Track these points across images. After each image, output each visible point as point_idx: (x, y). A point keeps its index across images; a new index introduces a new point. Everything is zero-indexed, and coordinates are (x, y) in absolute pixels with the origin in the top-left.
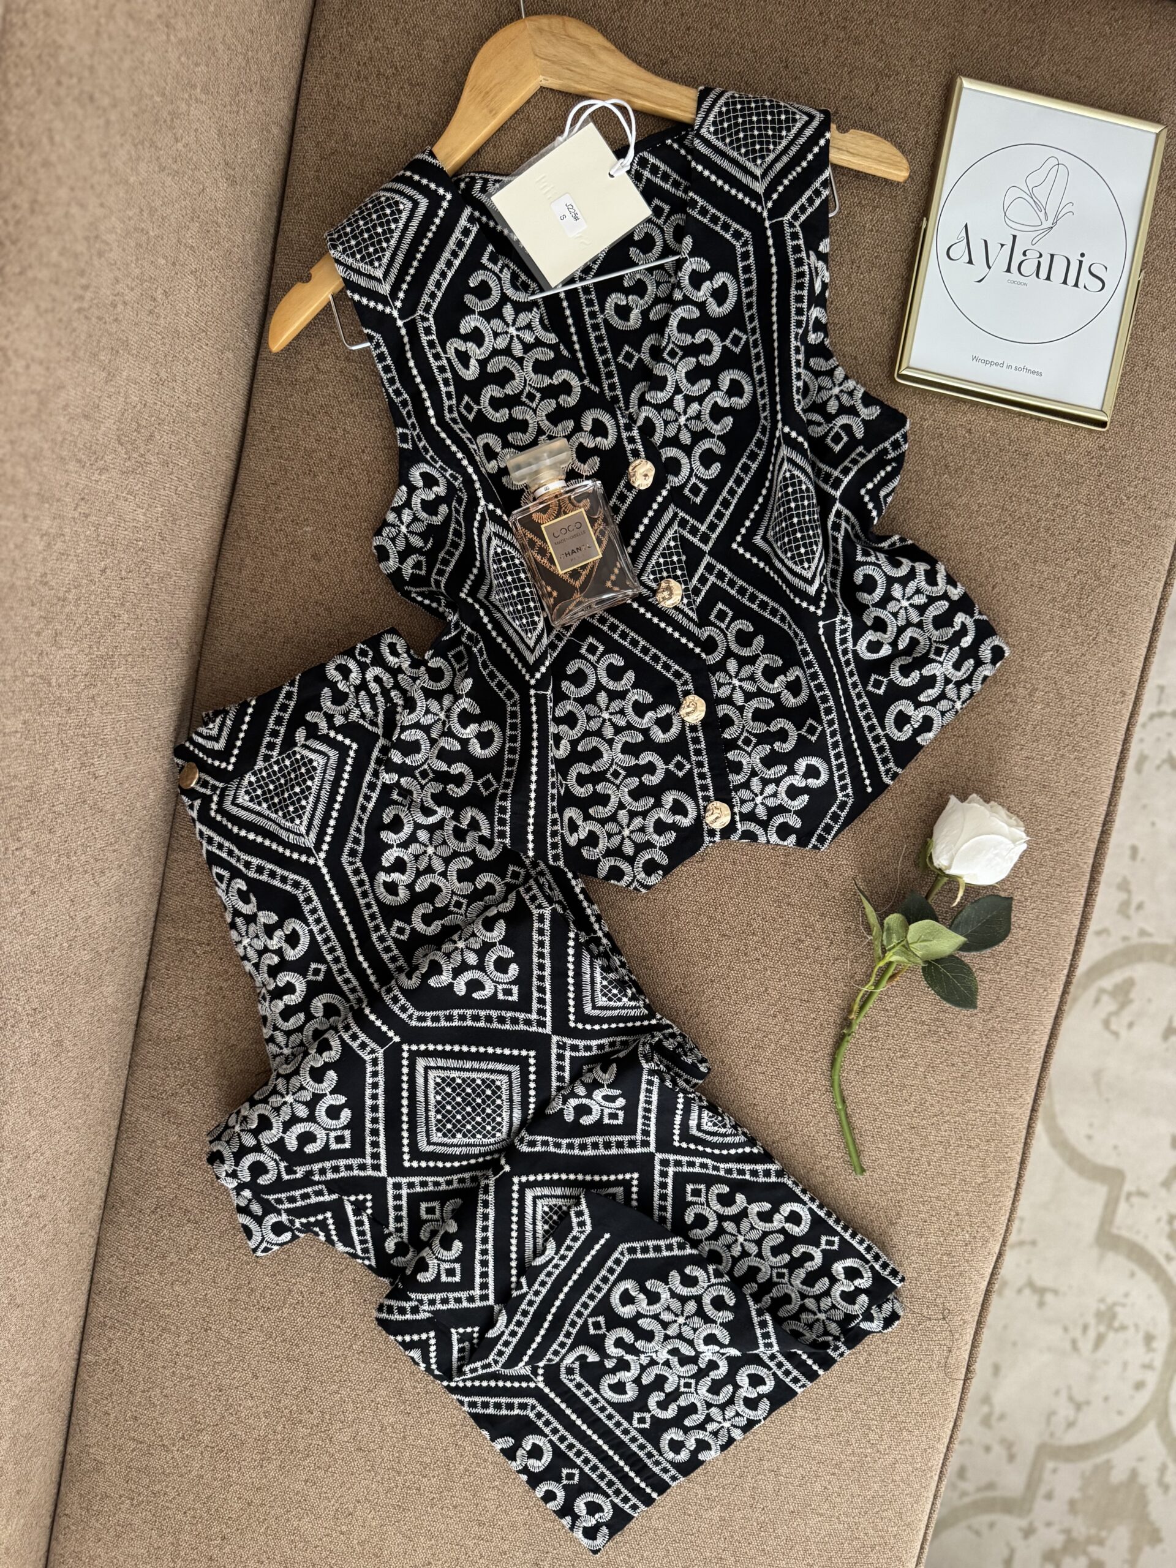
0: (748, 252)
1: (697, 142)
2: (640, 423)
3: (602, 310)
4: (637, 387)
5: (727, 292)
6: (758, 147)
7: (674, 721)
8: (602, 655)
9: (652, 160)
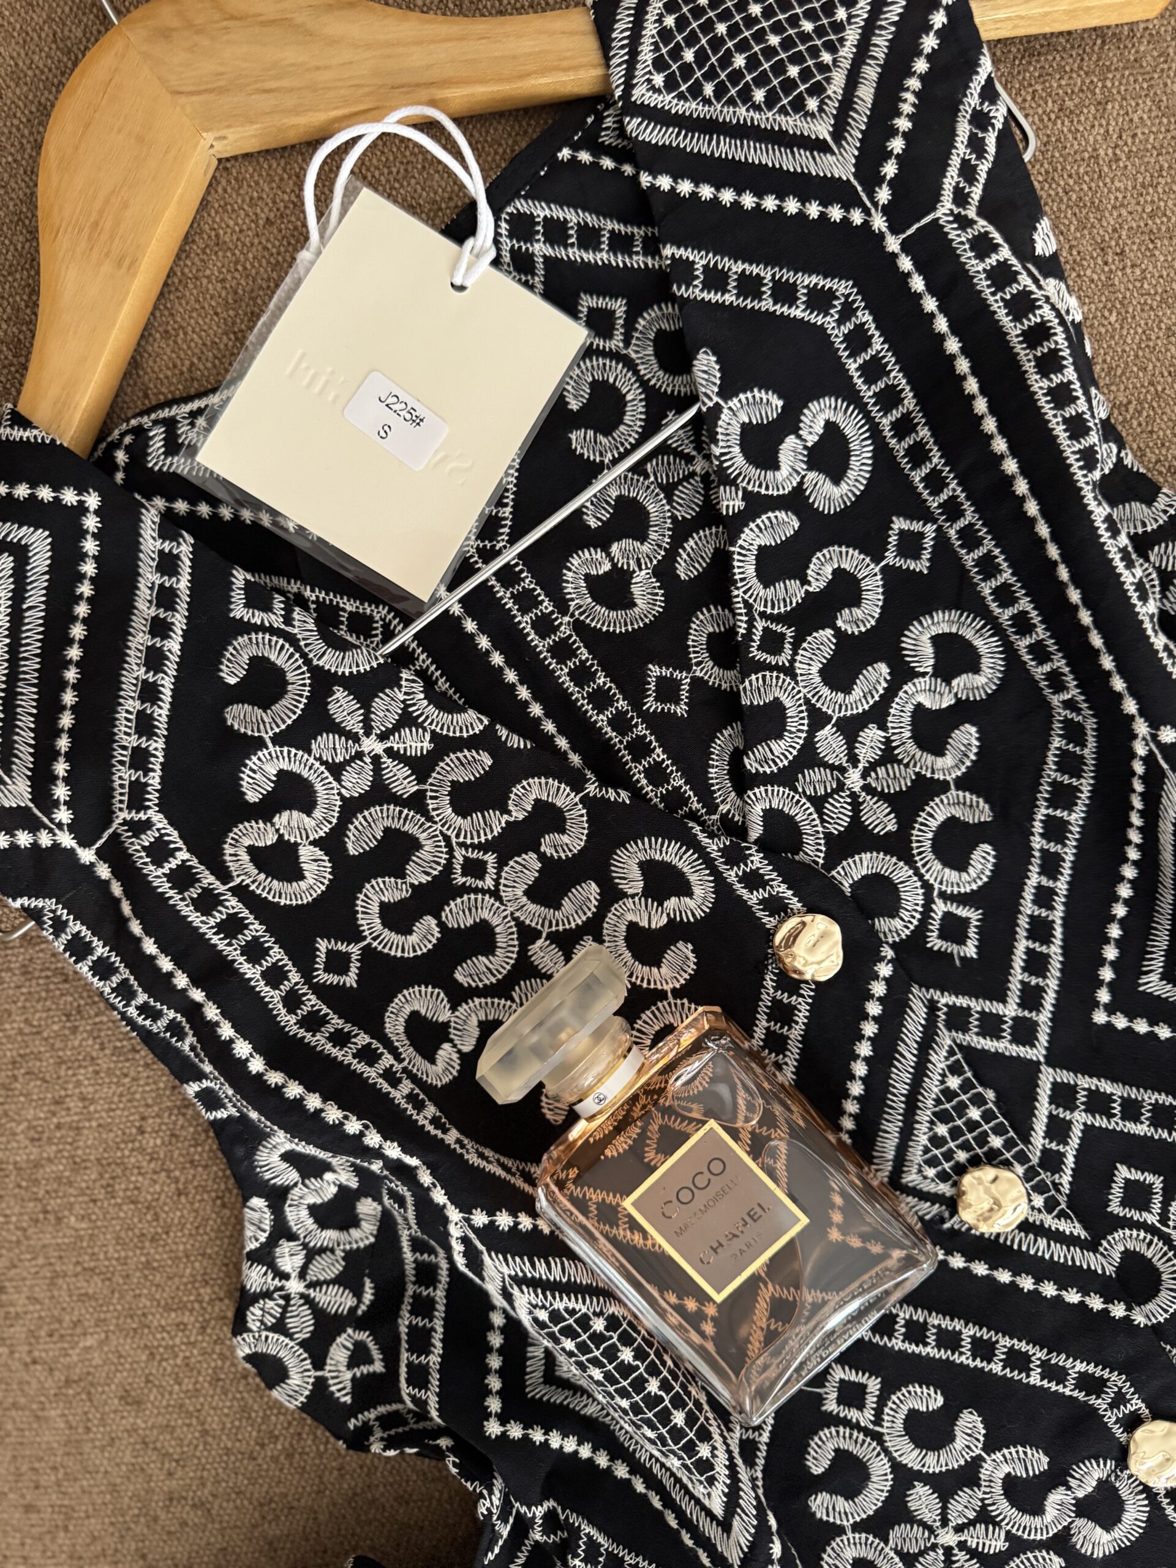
0: (860, 328)
1: (632, 125)
2: (756, 831)
3: (562, 605)
4: (715, 749)
5: (844, 441)
6: (793, 71)
7: (1124, 1493)
8: (882, 1401)
9: (541, 211)
